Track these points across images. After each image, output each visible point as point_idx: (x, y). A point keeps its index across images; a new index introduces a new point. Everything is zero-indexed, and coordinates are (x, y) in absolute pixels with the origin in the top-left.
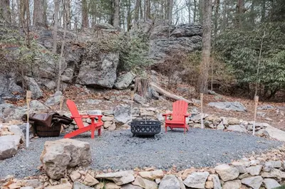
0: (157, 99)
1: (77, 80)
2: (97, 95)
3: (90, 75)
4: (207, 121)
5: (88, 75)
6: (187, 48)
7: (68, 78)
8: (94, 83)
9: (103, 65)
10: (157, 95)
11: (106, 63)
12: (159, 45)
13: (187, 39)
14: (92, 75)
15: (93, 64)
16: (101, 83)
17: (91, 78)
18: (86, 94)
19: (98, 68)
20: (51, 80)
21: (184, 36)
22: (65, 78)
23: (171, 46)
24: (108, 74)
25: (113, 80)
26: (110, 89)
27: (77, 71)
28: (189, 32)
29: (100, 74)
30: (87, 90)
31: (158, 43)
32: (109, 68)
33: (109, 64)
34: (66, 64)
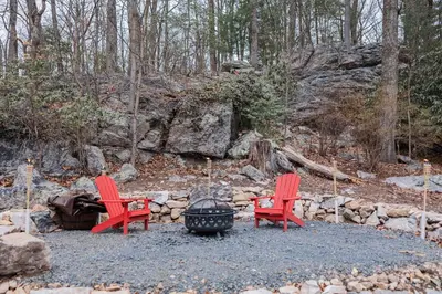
0: (289, 172)
1: (167, 147)
2: (195, 168)
3: (184, 139)
4: (347, 211)
5: (182, 138)
6: (367, 86)
7: (152, 145)
8: (191, 150)
9: (203, 123)
10: (287, 165)
11: (209, 120)
12: (314, 85)
13: (367, 70)
14: (187, 138)
15: (188, 122)
16: (202, 149)
17: (186, 143)
18: (178, 166)
19: (196, 128)
20: (125, 148)
21: (361, 66)
22: (147, 144)
23: (337, 85)
24: (213, 135)
25: (222, 145)
26: (220, 159)
27: (166, 133)
28: (370, 58)
29: (199, 135)
30: (181, 162)
31: (313, 82)
32: (214, 126)
33: (213, 120)
34: (148, 124)
